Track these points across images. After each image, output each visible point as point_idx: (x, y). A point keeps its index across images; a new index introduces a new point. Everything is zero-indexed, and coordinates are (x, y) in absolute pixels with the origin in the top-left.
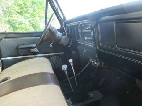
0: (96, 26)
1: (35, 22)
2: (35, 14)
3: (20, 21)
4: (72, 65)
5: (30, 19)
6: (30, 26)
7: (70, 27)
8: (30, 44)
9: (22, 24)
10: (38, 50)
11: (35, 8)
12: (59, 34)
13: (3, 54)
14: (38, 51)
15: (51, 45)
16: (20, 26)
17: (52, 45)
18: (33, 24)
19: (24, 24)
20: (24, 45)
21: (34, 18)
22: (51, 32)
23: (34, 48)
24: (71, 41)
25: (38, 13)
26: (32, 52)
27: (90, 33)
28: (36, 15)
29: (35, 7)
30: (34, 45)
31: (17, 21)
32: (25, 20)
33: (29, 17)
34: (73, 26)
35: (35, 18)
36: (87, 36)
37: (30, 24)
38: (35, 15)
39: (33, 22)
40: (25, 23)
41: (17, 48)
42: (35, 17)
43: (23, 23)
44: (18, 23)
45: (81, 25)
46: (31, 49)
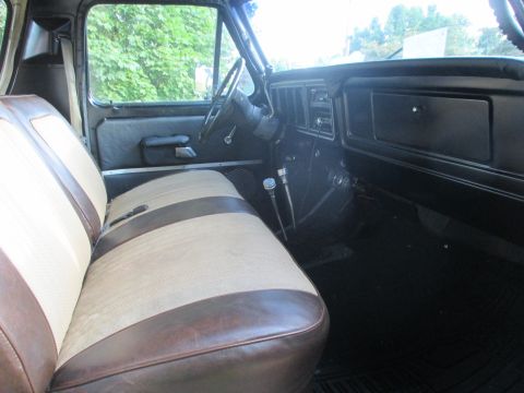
0: (339, 94)
1: (160, 63)
2: (158, 35)
3: (112, 61)
4: (284, 181)
5: (143, 54)
6: (141, 77)
7: (282, 91)
8: (174, 135)
9: (118, 69)
10: (195, 151)
11: (160, 17)
12: (254, 110)
13: (107, 160)
14: (195, 154)
15: (228, 140)
16: (111, 76)
17: (232, 138)
18: (152, 69)
19: (124, 69)
20: (159, 137)
21: (154, 51)
22: (236, 106)
23: (184, 145)
24: (284, 128)
25: (170, 32)
26: (179, 158)
27: (328, 110)
28: (162, 38)
29: (158, 12)
30: (185, 139)
31: (102, 61)
32: (125, 56)
33: (140, 44)
34: (290, 90)
35: (160, 49)
36: (323, 117)
37: (141, 72)
38: (159, 41)
39: (153, 63)
40: (127, 66)
41: (141, 146)
42: (159, 45)
43: (121, 66)
44: (105, 66)
45: (309, 89)
46: (177, 149)
